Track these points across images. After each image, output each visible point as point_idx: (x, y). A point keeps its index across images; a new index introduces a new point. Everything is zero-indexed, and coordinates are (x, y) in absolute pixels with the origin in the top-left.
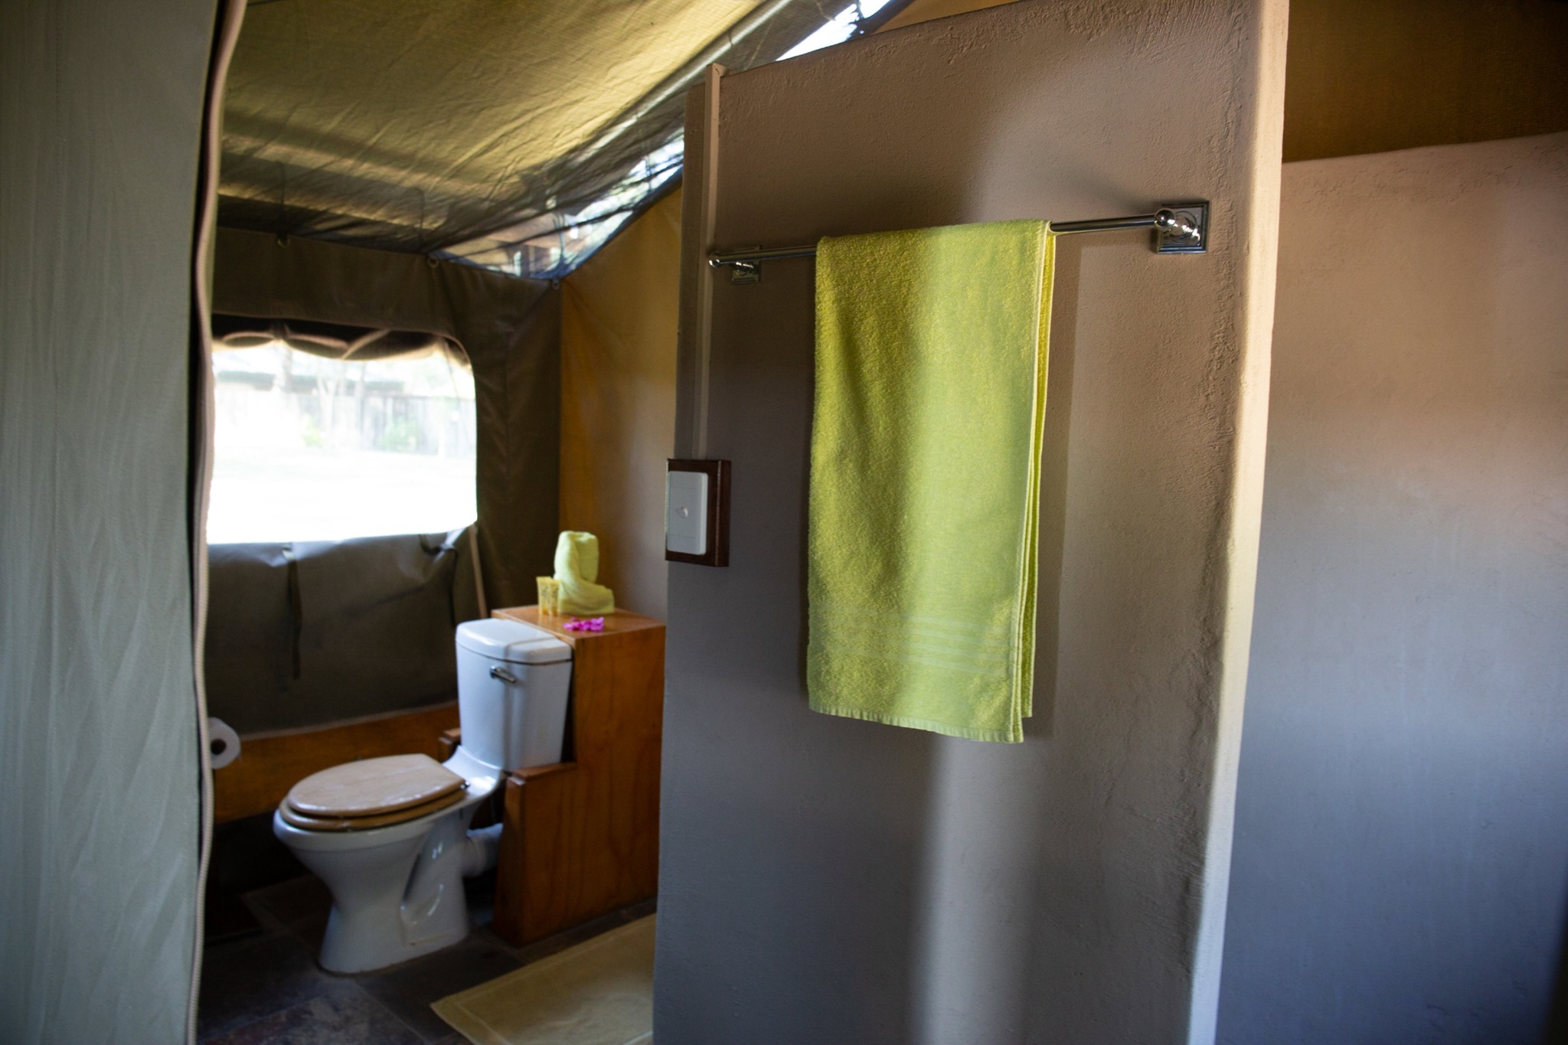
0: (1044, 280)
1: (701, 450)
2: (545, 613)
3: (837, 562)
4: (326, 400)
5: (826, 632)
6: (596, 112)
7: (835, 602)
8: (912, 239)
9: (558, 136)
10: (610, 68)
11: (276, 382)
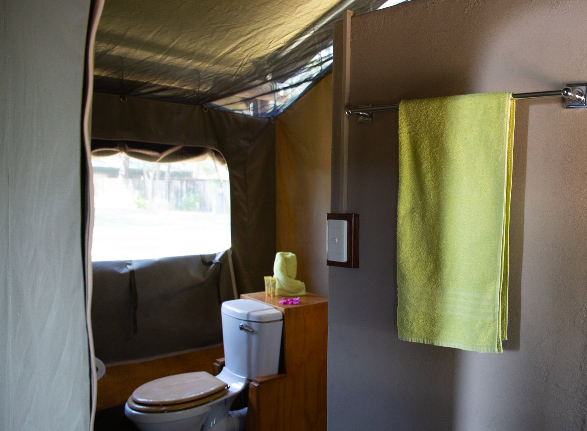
0: (510, 122)
1: (344, 209)
2: (269, 295)
3: (411, 264)
4: (149, 183)
5: (406, 300)
6: (291, 30)
7: (410, 285)
8: (445, 101)
9: (271, 42)
10: (298, 7)
11: (120, 173)
